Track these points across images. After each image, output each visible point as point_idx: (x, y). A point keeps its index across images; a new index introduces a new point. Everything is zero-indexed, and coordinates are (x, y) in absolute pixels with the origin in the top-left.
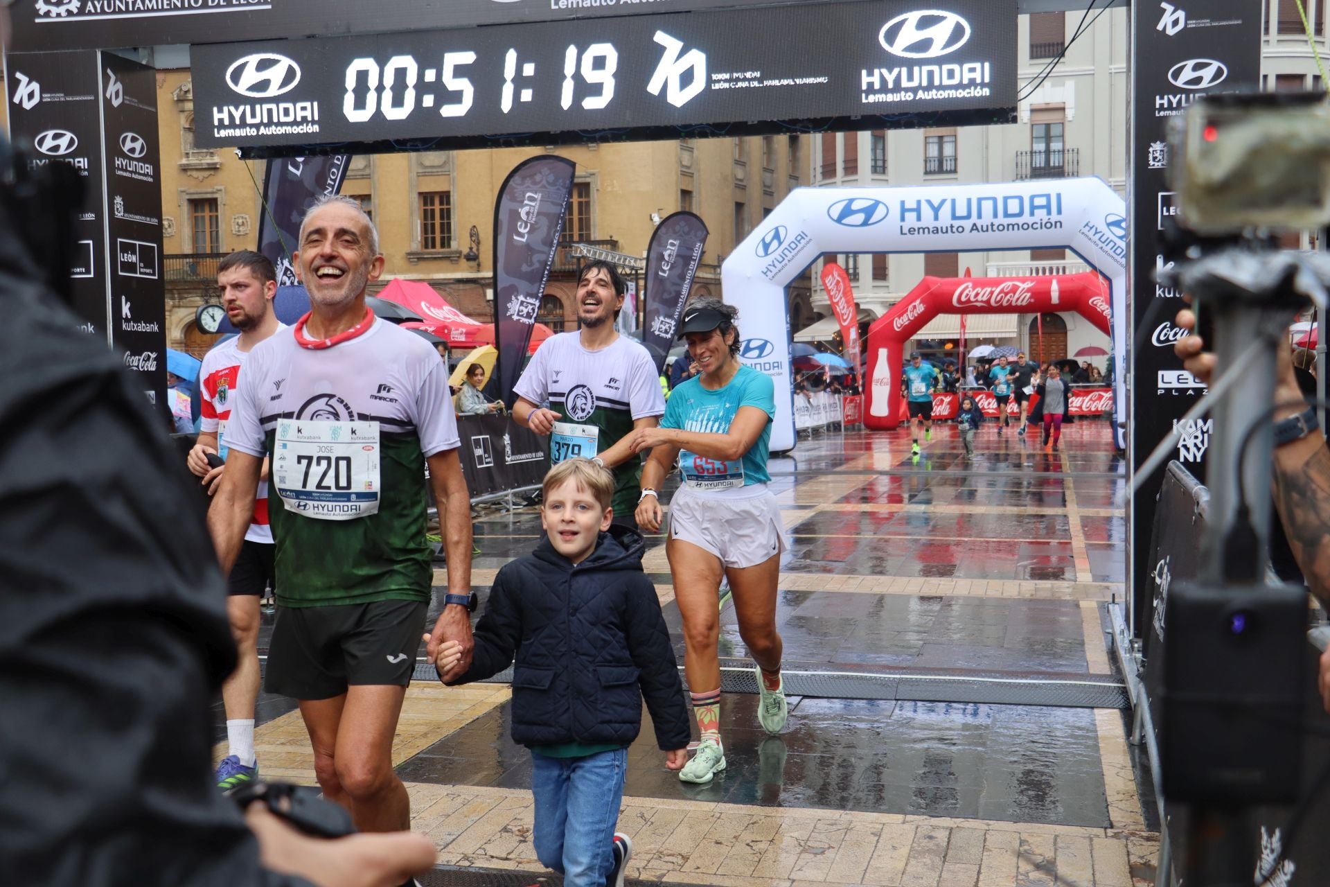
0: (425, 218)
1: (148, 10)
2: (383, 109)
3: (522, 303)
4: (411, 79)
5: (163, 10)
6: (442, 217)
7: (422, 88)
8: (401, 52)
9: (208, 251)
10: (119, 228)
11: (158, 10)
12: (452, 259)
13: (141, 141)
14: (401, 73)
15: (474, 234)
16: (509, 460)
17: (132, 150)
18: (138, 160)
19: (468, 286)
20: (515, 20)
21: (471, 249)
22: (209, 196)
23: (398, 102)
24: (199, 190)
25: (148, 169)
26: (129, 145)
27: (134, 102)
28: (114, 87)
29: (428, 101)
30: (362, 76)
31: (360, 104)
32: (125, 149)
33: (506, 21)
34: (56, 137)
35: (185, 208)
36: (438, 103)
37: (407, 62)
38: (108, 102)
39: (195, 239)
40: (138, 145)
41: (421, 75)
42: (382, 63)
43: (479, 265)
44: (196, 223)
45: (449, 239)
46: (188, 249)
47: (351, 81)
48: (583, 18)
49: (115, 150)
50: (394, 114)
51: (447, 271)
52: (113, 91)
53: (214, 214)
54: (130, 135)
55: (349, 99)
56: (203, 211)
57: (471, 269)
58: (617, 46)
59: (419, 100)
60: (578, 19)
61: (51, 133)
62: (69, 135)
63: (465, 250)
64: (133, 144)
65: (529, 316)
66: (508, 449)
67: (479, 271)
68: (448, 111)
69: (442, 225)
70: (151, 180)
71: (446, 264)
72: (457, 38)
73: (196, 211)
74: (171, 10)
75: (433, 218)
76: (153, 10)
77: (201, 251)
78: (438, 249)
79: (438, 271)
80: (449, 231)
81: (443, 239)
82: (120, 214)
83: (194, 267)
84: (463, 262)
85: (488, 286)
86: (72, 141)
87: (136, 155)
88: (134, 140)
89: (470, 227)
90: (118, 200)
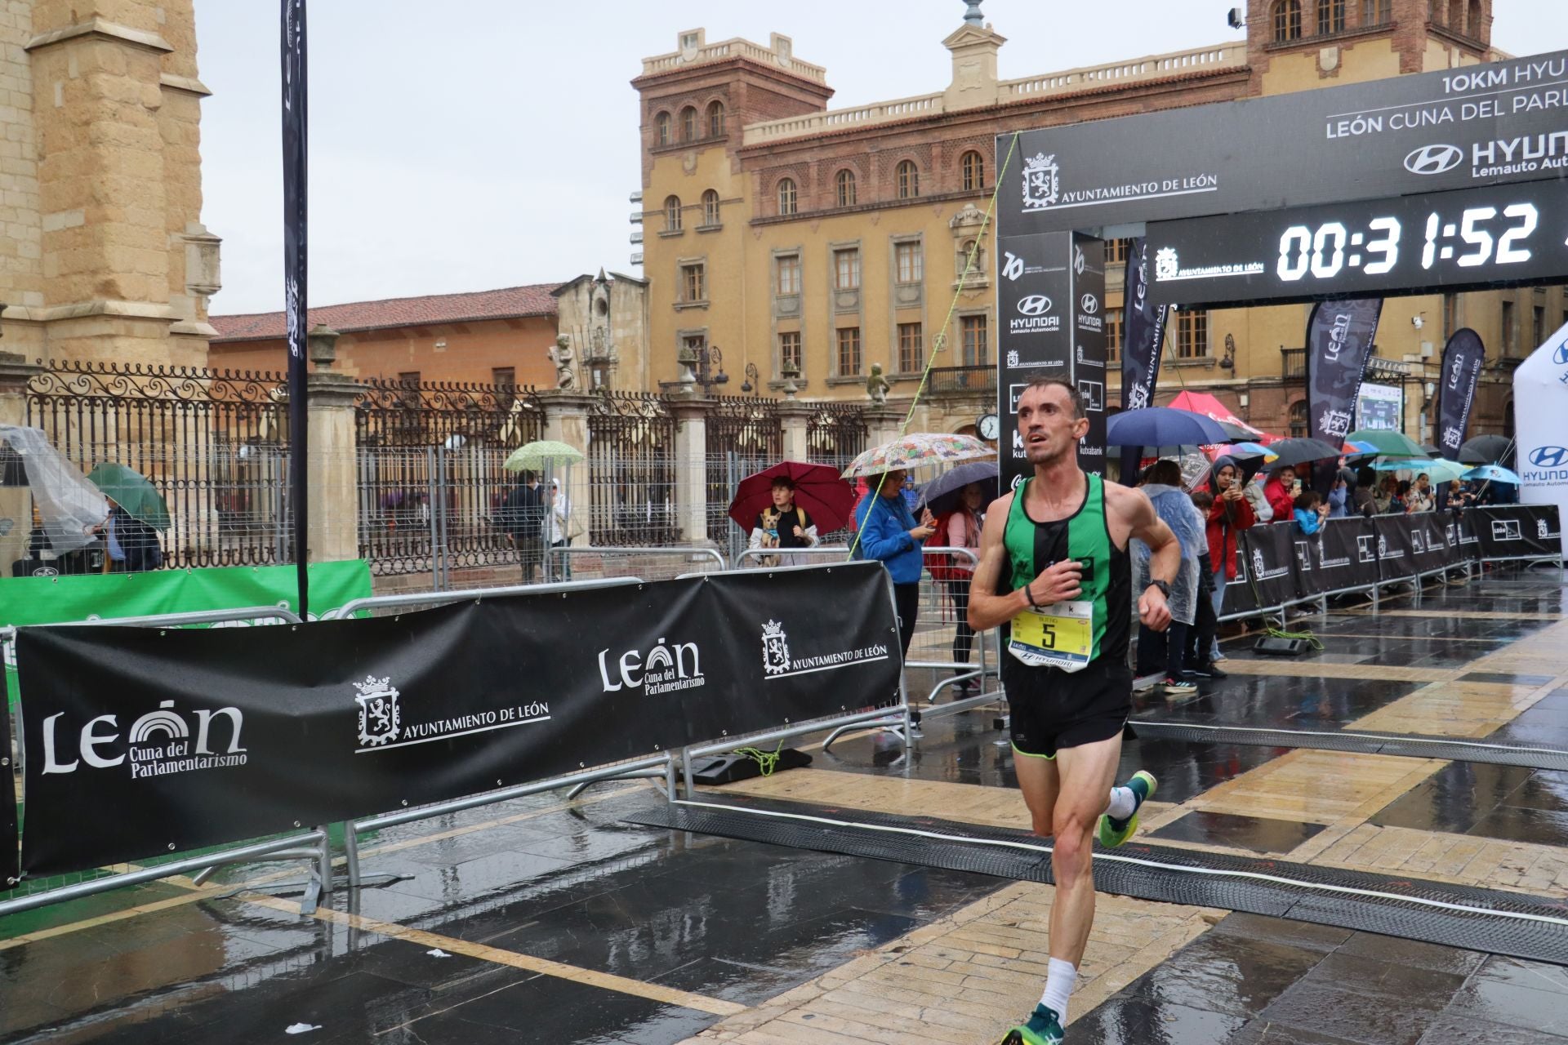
0: (1181, 327)
1: (1113, 197)
2: (1313, 269)
3: (1334, 417)
4: (1340, 243)
5: (1125, 196)
6: (1197, 327)
7: (1349, 250)
8: (1331, 219)
9: (977, 363)
10: (1082, 371)
11: (1120, 197)
12: (1206, 366)
13: (1094, 300)
14: (1330, 239)
15: (1230, 343)
16: (1323, 564)
17: (1089, 308)
18: (1093, 315)
19: (1222, 393)
20: (1438, 189)
21: (1226, 356)
22: (978, 313)
23: (1327, 261)
24: (970, 308)
25: (1098, 322)
26: (1087, 304)
27: (1090, 269)
28: (1080, 258)
29: (1355, 260)
30: (1296, 242)
31: (1293, 264)
32: (1085, 307)
33: (1429, 190)
34: (1035, 301)
35: (958, 325)
36: (1364, 263)
37: (1337, 229)
38: (1075, 271)
39: (966, 352)
40: (1092, 304)
41: (1349, 239)
42: (1313, 230)
43: (1233, 372)
44: (966, 336)
45: (1204, 347)
46: (959, 363)
47: (1285, 246)
48: (1503, 184)
49: (1079, 310)
50: (1322, 272)
51: (1201, 379)
52: (1078, 262)
53: (982, 329)
54: (1088, 295)
55: (1283, 262)
56: (973, 326)
57: (1226, 377)
58: (1538, 205)
59: (1346, 260)
60: (1498, 184)
61: (1030, 298)
62: (1045, 299)
63: (1221, 358)
64: (1089, 303)
65: (1341, 429)
66: (1322, 555)
67: (1233, 378)
68: (1372, 269)
69: (1197, 335)
70: (1099, 330)
71: (1201, 371)
72: (1383, 206)
73: (966, 327)
74: (1131, 196)
75: (1188, 327)
76: (1116, 197)
77: (970, 364)
78: (1193, 357)
79: (1193, 379)
80: (1204, 339)
81: (1197, 347)
82: (1080, 361)
83: (964, 378)
84: (1218, 368)
85: (1243, 392)
86: (1047, 304)
87: (1091, 312)
88: (1090, 299)
89: (1225, 335)
90: (1080, 349)
